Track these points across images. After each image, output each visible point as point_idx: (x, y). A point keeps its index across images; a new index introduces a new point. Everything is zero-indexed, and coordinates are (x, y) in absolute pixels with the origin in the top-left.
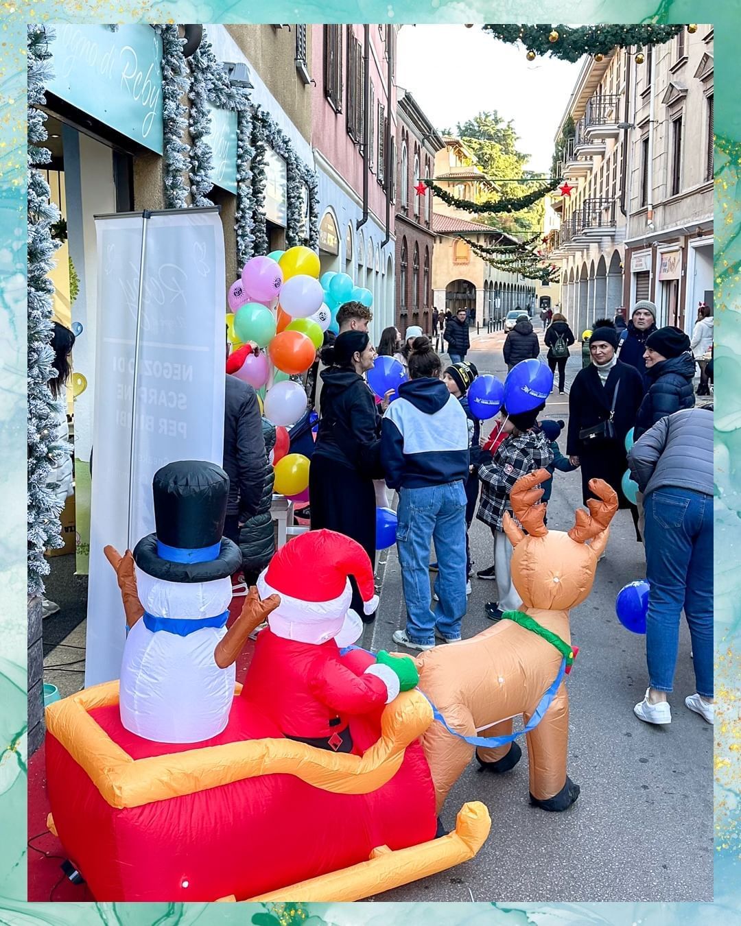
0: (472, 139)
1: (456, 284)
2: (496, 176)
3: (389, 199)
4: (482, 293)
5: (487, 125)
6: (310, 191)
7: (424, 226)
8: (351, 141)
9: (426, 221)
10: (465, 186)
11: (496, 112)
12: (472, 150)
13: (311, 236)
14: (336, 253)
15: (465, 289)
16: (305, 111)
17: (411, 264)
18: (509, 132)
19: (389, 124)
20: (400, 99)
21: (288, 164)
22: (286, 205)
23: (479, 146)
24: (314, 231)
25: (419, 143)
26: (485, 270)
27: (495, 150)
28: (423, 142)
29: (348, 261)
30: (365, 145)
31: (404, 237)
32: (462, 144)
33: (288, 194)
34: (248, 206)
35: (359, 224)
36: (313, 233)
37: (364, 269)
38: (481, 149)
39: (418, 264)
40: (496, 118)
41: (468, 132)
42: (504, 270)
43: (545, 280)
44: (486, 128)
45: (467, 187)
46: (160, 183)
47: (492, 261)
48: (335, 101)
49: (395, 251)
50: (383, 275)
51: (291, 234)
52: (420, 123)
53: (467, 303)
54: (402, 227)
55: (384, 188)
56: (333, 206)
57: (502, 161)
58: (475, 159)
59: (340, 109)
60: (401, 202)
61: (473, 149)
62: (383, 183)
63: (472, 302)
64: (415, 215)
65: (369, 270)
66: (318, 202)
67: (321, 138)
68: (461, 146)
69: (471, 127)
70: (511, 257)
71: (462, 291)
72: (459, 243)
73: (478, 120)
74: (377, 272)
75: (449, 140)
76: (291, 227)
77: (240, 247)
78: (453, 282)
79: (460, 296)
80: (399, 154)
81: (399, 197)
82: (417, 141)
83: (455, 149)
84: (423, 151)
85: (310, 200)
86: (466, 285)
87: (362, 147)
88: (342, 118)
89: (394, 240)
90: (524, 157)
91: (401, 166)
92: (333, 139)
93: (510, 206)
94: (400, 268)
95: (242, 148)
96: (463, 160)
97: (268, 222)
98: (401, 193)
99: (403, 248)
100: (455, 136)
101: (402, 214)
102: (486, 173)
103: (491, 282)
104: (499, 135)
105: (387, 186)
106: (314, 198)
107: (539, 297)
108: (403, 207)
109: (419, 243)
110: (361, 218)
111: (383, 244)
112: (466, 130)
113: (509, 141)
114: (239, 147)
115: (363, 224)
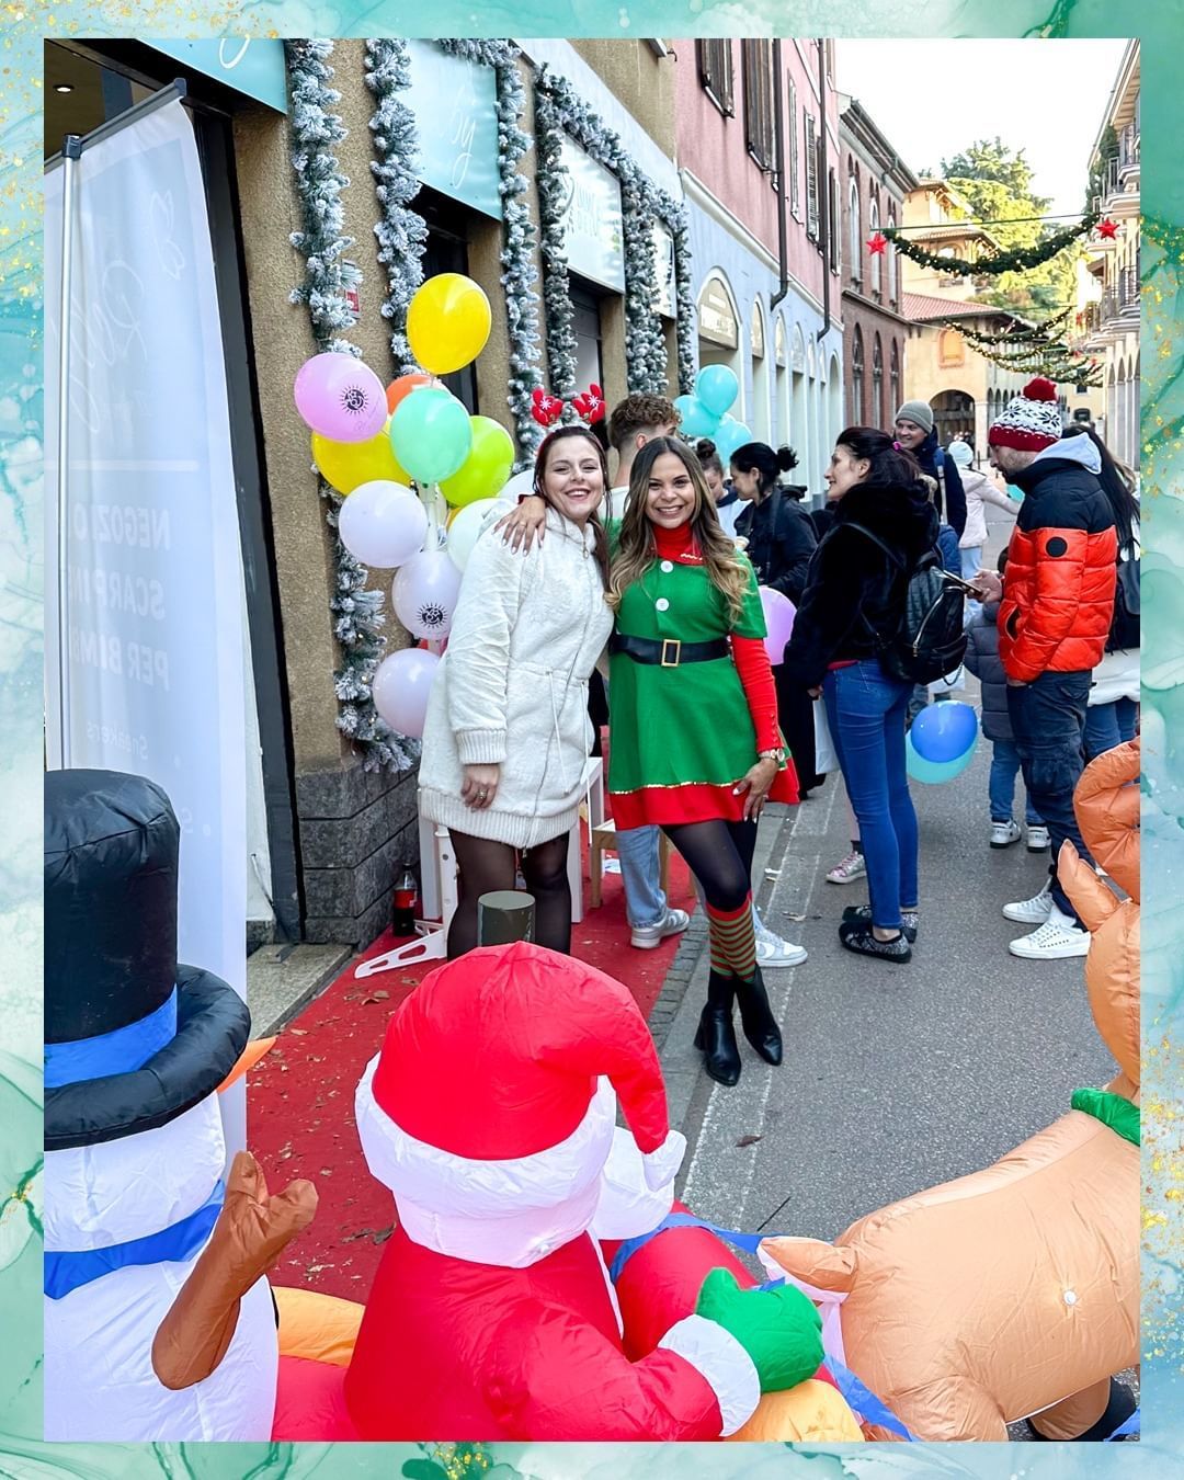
0: (964, 179)
1: (945, 399)
2: (1002, 232)
3: (829, 266)
4: (984, 409)
5: (986, 159)
6: (675, 239)
7: (889, 309)
8: (754, 166)
9: (891, 301)
10: (955, 250)
11: (998, 139)
12: (964, 196)
13: (680, 313)
14: (733, 345)
15: (959, 404)
16: (661, 103)
17: (870, 367)
18: (1020, 168)
19: (824, 146)
20: (843, 111)
21: (623, 184)
22: (621, 255)
23: (975, 190)
24: (686, 305)
25: (876, 180)
26: (988, 373)
27: (997, 193)
28: (883, 179)
29: (757, 360)
30: (780, 172)
31: (858, 326)
32: (950, 189)
33: (625, 235)
34: (522, 240)
35: (775, 301)
36: (682, 308)
37: (787, 375)
38: (978, 193)
39: (881, 366)
40: (999, 147)
41: (958, 170)
42: (1016, 371)
43: (1080, 384)
44: (984, 163)
45: (958, 251)
46: (284, 170)
47: (996, 357)
48: (721, 95)
49: (844, 347)
50: (823, 384)
51: (634, 304)
52: (876, 149)
53: (963, 424)
54: (854, 310)
55: (821, 247)
56: (724, 268)
57: (1009, 208)
58: (970, 210)
59: (729, 109)
60: (850, 271)
61: (966, 194)
62: (817, 238)
63: (970, 423)
64: (874, 292)
65: (797, 376)
66: (690, 256)
67: (697, 153)
68: (946, 190)
69: (962, 163)
70: (1028, 349)
71: (954, 407)
72: (947, 335)
73: (973, 152)
74: (811, 380)
75: (929, 183)
76: (633, 293)
77: (512, 316)
78: (940, 396)
79: (951, 415)
80: (845, 197)
81: (847, 261)
82: (874, 178)
83: (938, 196)
84: (884, 192)
85: (676, 252)
86: (958, 398)
87: (776, 176)
88: (736, 124)
89: (839, 330)
90: (1044, 202)
91: (849, 215)
92: (720, 156)
93: (1018, 262)
94: (851, 372)
95: (506, 134)
96: (951, 211)
97: (571, 274)
98: (850, 258)
99: (856, 342)
100: (938, 176)
101: (852, 289)
102: (987, 229)
103: (998, 391)
104: (1005, 172)
105: (822, 243)
106: (682, 249)
107: (1072, 411)
108: (854, 280)
109: (881, 334)
110: (777, 291)
111: (821, 335)
112: (955, 168)
113: (1019, 180)
114: (500, 132)
115: (780, 300)
